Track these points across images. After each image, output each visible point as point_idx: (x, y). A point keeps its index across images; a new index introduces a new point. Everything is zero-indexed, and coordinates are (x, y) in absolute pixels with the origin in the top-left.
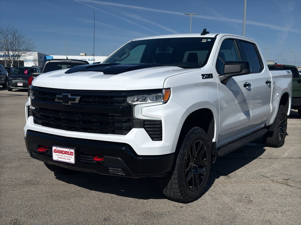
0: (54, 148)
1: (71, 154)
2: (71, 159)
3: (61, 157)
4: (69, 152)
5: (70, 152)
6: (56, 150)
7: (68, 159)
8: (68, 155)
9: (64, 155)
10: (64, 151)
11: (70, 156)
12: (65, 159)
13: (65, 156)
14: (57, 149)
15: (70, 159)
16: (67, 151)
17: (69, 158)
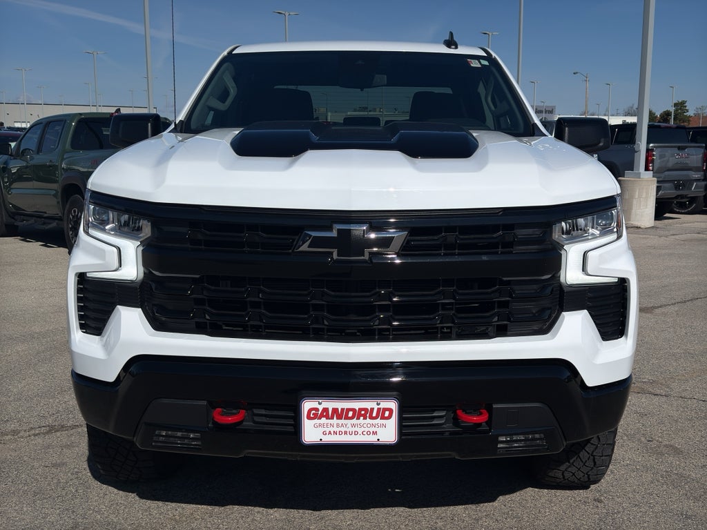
0: (307, 405)
1: (382, 414)
2: (379, 430)
3: (338, 430)
4: (372, 409)
5: (379, 409)
6: (317, 409)
7: (368, 433)
8: (368, 421)
9: (354, 421)
10: (354, 410)
11: (378, 421)
12: (356, 433)
13: (353, 425)
14: (321, 408)
15: (375, 433)
16: (366, 410)
17: (372, 429)
